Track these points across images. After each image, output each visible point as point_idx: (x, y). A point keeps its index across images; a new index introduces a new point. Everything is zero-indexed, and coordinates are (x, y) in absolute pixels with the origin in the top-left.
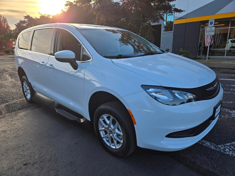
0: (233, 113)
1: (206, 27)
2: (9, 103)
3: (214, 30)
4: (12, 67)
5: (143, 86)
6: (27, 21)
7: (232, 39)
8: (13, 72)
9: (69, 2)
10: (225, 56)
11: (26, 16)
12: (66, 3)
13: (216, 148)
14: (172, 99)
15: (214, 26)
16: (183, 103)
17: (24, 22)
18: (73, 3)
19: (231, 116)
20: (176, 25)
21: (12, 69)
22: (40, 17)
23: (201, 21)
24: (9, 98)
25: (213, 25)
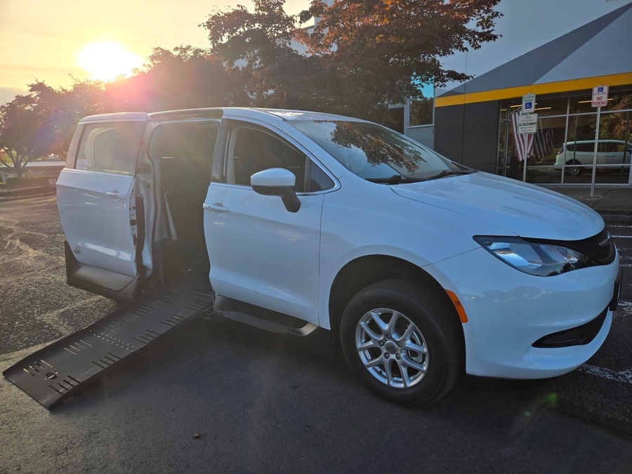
0: (626, 307)
1: (513, 115)
2: (67, 308)
3: (535, 121)
4: (17, 222)
5: (476, 238)
6: (38, 98)
7: (574, 142)
8: (28, 232)
9: (161, 49)
10: (562, 184)
11: (35, 83)
12: (151, 53)
13: (617, 377)
14: (539, 263)
15: (536, 112)
16: (555, 274)
17: (28, 100)
18: (171, 54)
19: (624, 314)
20: (440, 110)
21: (18, 225)
22: (72, 88)
23: (500, 101)
24: (59, 296)
25: (533, 109)
